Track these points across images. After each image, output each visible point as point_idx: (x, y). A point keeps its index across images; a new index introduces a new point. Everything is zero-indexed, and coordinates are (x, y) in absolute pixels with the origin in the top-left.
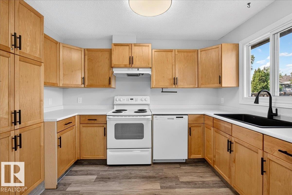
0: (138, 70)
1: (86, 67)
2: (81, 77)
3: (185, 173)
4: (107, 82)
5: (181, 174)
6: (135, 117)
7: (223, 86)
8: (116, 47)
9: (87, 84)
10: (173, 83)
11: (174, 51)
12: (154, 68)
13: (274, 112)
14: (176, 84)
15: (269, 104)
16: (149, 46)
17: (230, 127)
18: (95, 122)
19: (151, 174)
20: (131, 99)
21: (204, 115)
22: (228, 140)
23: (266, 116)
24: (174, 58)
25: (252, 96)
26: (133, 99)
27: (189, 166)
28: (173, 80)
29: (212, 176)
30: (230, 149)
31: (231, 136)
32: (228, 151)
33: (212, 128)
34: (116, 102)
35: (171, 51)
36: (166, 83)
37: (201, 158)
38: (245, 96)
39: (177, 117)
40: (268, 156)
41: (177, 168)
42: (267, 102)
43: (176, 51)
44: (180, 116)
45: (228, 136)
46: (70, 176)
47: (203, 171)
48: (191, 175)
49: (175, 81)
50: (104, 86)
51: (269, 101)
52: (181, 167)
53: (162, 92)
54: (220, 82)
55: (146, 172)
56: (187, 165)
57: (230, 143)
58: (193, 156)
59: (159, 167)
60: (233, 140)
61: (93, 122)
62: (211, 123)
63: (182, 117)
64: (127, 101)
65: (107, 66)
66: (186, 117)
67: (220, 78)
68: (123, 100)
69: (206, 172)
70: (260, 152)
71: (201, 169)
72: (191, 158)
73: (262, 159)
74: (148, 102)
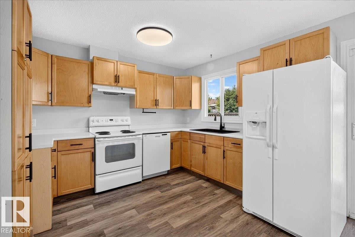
0: (122, 89)
1: (55, 80)
2: (47, 92)
3: (172, 179)
4: (85, 100)
5: (169, 181)
6: (123, 138)
7: (192, 108)
8: (100, 61)
9: (56, 102)
10: (155, 104)
11: (155, 74)
12: (138, 89)
13: (223, 126)
14: (157, 106)
15: (220, 121)
16: (134, 66)
17: (204, 137)
18: (81, 147)
19: (146, 187)
20: (110, 120)
21: (181, 131)
22: (203, 146)
23: (219, 129)
24: (155, 82)
25: (209, 116)
26: (112, 120)
27: (172, 175)
28: (155, 101)
29: (189, 177)
30: (204, 152)
31: (205, 143)
32: (203, 153)
33: (189, 141)
34: (92, 124)
35: (153, 74)
36: (149, 104)
37: (179, 166)
38: (205, 116)
39: (162, 135)
40: (226, 148)
41: (163, 178)
42: (219, 120)
43: (157, 75)
44: (164, 134)
45: (202, 143)
46: (57, 216)
47: (183, 175)
48: (177, 180)
49: (156, 103)
50: (81, 105)
51: (220, 119)
52: (167, 177)
53: (143, 112)
54: (191, 105)
55: (141, 187)
56: (169, 175)
57: (204, 147)
58: (174, 167)
59: (149, 182)
60: (206, 145)
61: (77, 147)
62: (188, 137)
63: (166, 134)
64: (106, 122)
65: (86, 81)
66: (169, 134)
67: (191, 102)
68: (101, 121)
69: (185, 176)
70: (222, 147)
71: (181, 175)
72: (173, 168)
73: (224, 150)
74: (129, 123)
